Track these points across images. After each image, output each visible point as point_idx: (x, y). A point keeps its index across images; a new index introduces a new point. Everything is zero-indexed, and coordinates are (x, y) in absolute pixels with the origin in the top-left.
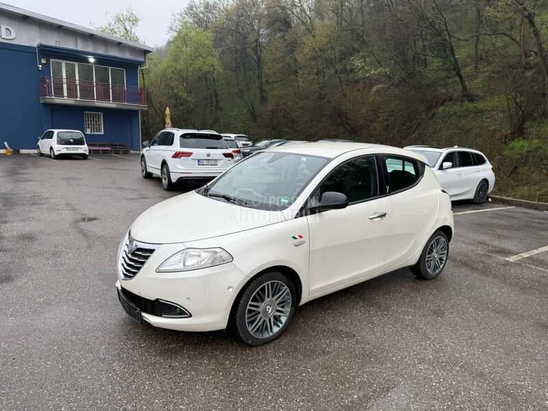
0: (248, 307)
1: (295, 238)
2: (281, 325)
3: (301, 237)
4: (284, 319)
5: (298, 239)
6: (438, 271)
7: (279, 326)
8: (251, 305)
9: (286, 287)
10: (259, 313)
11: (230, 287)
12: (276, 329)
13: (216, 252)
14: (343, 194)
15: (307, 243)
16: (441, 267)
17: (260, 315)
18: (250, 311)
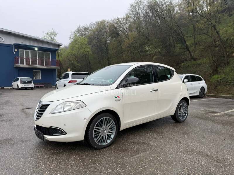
0: (94, 129)
1: (116, 97)
2: (111, 139)
3: (119, 97)
4: (112, 137)
5: (117, 98)
6: (184, 119)
7: (110, 140)
8: (95, 128)
9: (113, 121)
10: (100, 133)
11: (85, 119)
12: (109, 141)
13: (78, 103)
14: (137, 78)
15: (122, 100)
16: (186, 117)
17: (100, 134)
18: (95, 131)
